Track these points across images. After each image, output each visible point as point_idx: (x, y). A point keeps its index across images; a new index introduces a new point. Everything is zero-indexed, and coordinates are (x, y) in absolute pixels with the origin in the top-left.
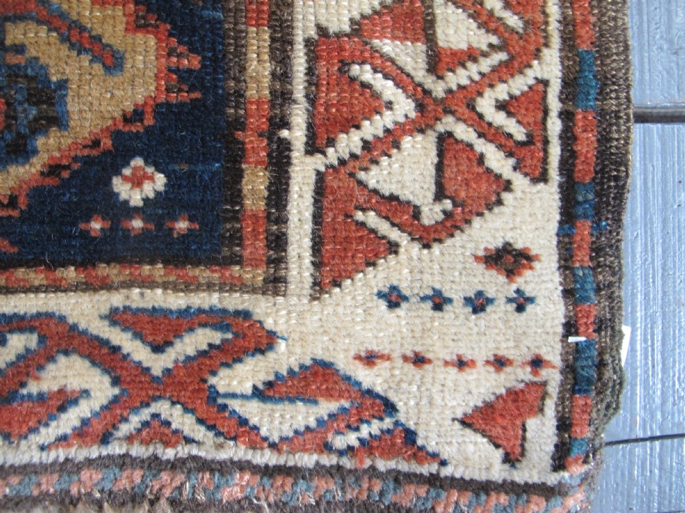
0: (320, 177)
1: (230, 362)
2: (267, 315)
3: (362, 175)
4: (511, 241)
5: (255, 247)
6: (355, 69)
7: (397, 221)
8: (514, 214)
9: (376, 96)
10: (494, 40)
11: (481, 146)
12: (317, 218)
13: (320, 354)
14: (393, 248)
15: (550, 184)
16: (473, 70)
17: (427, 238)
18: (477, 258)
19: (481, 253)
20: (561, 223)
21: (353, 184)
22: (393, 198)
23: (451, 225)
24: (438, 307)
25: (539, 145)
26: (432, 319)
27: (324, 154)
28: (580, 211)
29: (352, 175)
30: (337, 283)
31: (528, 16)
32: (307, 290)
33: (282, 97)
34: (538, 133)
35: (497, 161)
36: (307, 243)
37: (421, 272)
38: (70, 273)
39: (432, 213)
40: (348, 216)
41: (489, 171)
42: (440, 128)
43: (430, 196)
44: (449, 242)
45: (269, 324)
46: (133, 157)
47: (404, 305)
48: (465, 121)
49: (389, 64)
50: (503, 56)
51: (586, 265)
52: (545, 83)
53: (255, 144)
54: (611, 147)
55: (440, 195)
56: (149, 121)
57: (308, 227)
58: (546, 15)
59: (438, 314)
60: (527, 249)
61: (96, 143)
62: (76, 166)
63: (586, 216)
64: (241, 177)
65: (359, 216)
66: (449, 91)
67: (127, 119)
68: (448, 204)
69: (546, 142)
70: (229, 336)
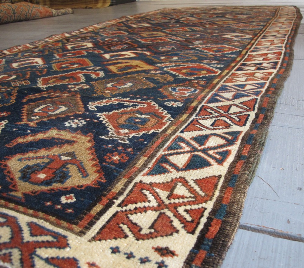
0: (117, 212)
1: (48, 246)
2: (71, 240)
3: (129, 215)
4: (169, 247)
5: (84, 222)
6: (144, 191)
7: (132, 230)
8: (175, 240)
9: (147, 198)
10: (192, 196)
11: (173, 218)
12: (108, 222)
13: (77, 257)
14: (126, 237)
15: (194, 235)
16: (181, 200)
17: (139, 237)
18: (153, 248)
19: (156, 247)
20: (193, 248)
21: (125, 217)
22: (136, 224)
23: (150, 236)
24: (128, 258)
25: (195, 224)
26: (124, 261)
27: (122, 208)
28: (203, 247)
29: (126, 215)
30: (100, 240)
31: (207, 193)
32: (90, 238)
33: (121, 193)
34: (196, 220)
35: (177, 223)
36: (101, 226)
37: (131, 246)
38: (31, 211)
39: (145, 231)
40: (118, 224)
41: (172, 226)
42: (162, 211)
43: (148, 226)
44: (146, 241)
45: (70, 242)
46: (72, 193)
47: (117, 254)
48: (171, 211)
49: (156, 193)
50: (194, 199)
51: (198, 265)
52: (206, 209)
53: (105, 200)
54: (225, 232)
55: (151, 227)
56: (83, 188)
57: (104, 223)
58: (214, 194)
59: (127, 260)
60: (175, 252)
61: (66, 188)
62: (57, 191)
63: (205, 249)
64: (95, 206)
65: (121, 225)
66: (170, 203)
67: (78, 186)
68: (153, 231)
69: (198, 223)
70: (55, 240)
